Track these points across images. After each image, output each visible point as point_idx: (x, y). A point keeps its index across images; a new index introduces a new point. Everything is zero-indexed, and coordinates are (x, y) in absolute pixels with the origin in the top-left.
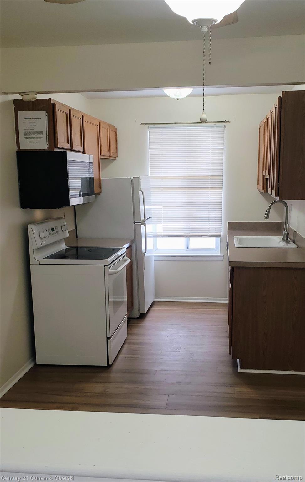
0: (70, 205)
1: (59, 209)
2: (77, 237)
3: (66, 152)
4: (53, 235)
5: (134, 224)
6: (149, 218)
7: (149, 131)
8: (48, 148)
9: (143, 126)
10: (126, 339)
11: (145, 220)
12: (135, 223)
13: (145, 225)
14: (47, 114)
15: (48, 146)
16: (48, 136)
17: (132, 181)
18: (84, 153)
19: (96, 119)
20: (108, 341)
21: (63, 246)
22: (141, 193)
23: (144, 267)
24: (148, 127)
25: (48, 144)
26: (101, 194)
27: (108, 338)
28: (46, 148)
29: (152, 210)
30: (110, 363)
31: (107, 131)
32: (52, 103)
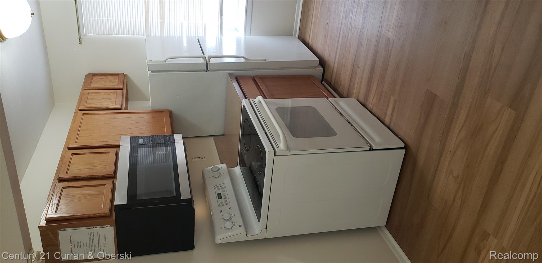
0: (190, 198)
1: (195, 209)
2: (224, 135)
3: (115, 205)
4: (227, 196)
5: (209, 71)
6: (198, 40)
7: (89, 35)
8: (111, 226)
9: (83, 41)
10: (358, 100)
11: (204, 58)
12: (207, 70)
13: (210, 58)
14: (63, 229)
15: (109, 226)
16: (95, 227)
17: (152, 72)
18: (118, 146)
19: (75, 116)
20: (374, 148)
21: (238, 170)
22: (169, 62)
23: (263, 60)
24: (84, 35)
25: (106, 226)
26: (171, 108)
27: (371, 149)
28: (112, 228)
29: (188, 36)
30: (403, 145)
31: (91, 93)
32: (46, 224)
